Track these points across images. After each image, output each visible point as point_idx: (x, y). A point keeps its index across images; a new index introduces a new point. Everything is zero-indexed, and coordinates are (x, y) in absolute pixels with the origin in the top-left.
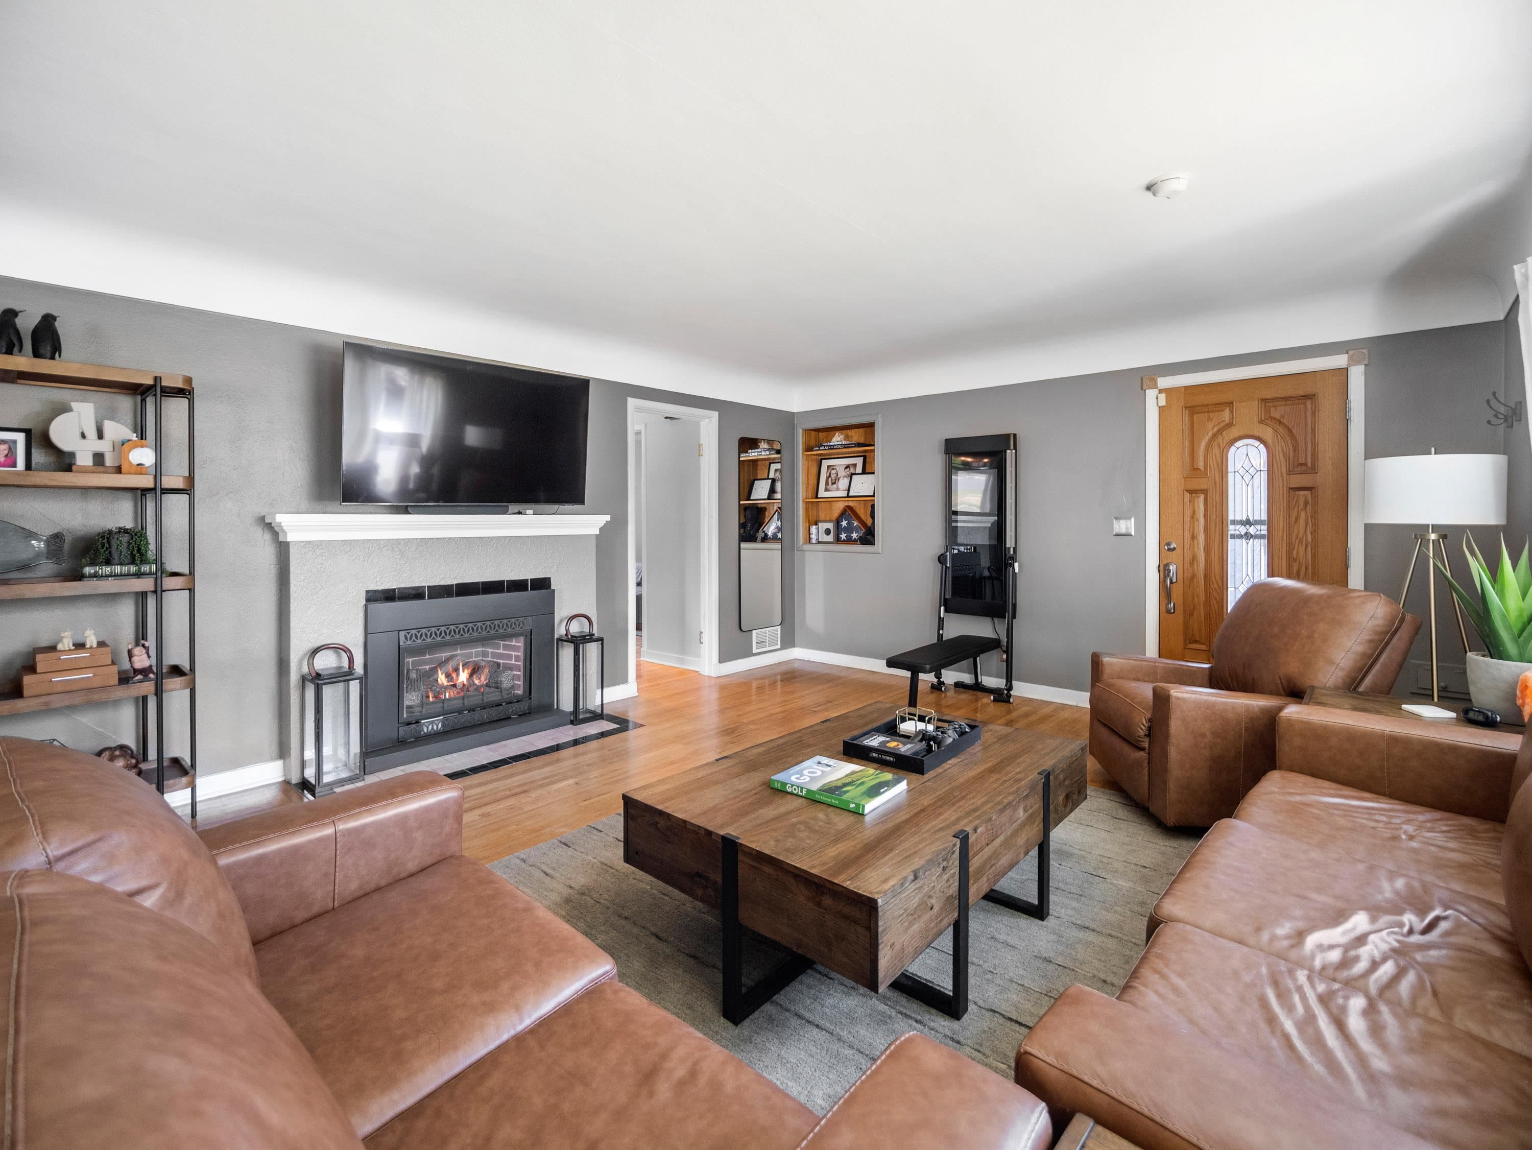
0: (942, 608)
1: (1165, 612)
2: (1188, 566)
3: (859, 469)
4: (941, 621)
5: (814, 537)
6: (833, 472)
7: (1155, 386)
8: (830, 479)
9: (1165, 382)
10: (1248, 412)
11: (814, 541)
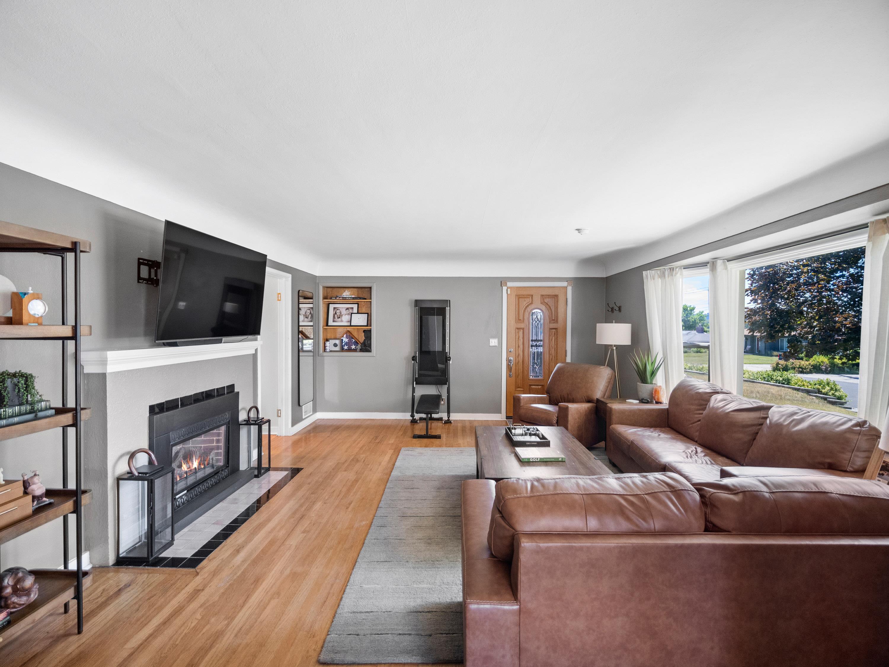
0: (415, 382)
1: (509, 376)
2: (517, 358)
3: (355, 310)
4: (414, 389)
5: (327, 348)
6: (338, 311)
7: (506, 285)
8: (336, 315)
9: (510, 284)
10: (537, 300)
11: (328, 351)
